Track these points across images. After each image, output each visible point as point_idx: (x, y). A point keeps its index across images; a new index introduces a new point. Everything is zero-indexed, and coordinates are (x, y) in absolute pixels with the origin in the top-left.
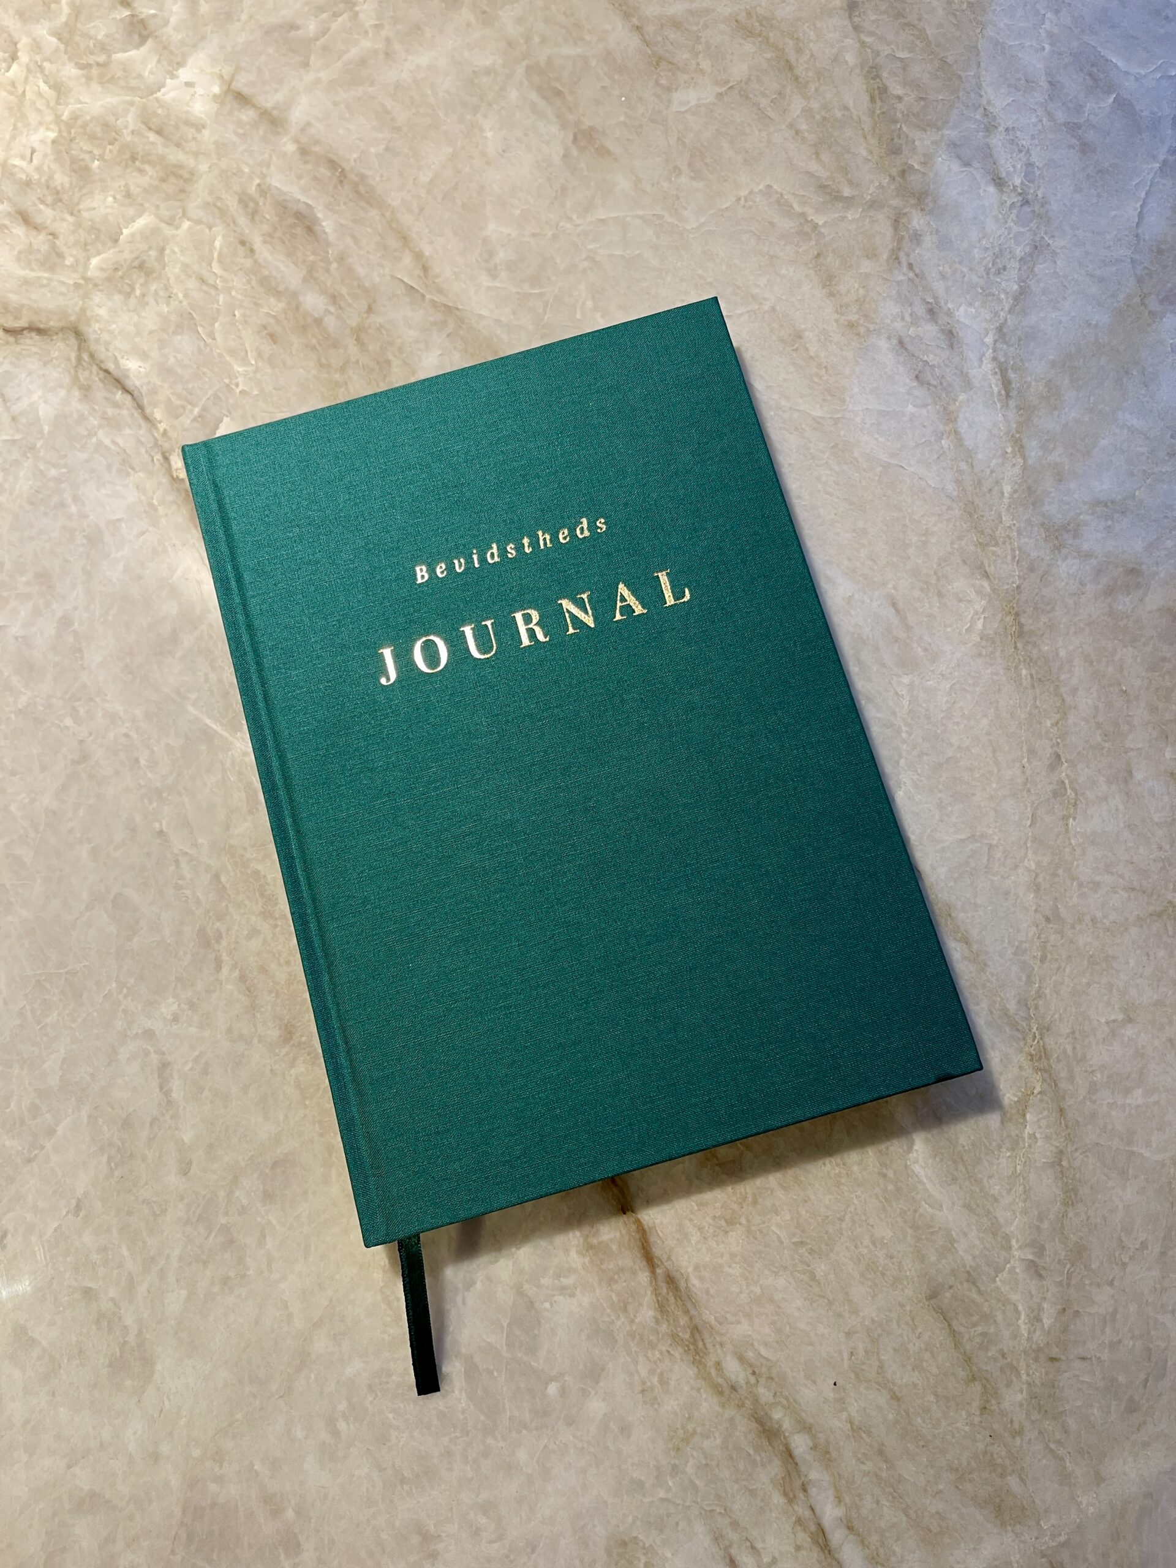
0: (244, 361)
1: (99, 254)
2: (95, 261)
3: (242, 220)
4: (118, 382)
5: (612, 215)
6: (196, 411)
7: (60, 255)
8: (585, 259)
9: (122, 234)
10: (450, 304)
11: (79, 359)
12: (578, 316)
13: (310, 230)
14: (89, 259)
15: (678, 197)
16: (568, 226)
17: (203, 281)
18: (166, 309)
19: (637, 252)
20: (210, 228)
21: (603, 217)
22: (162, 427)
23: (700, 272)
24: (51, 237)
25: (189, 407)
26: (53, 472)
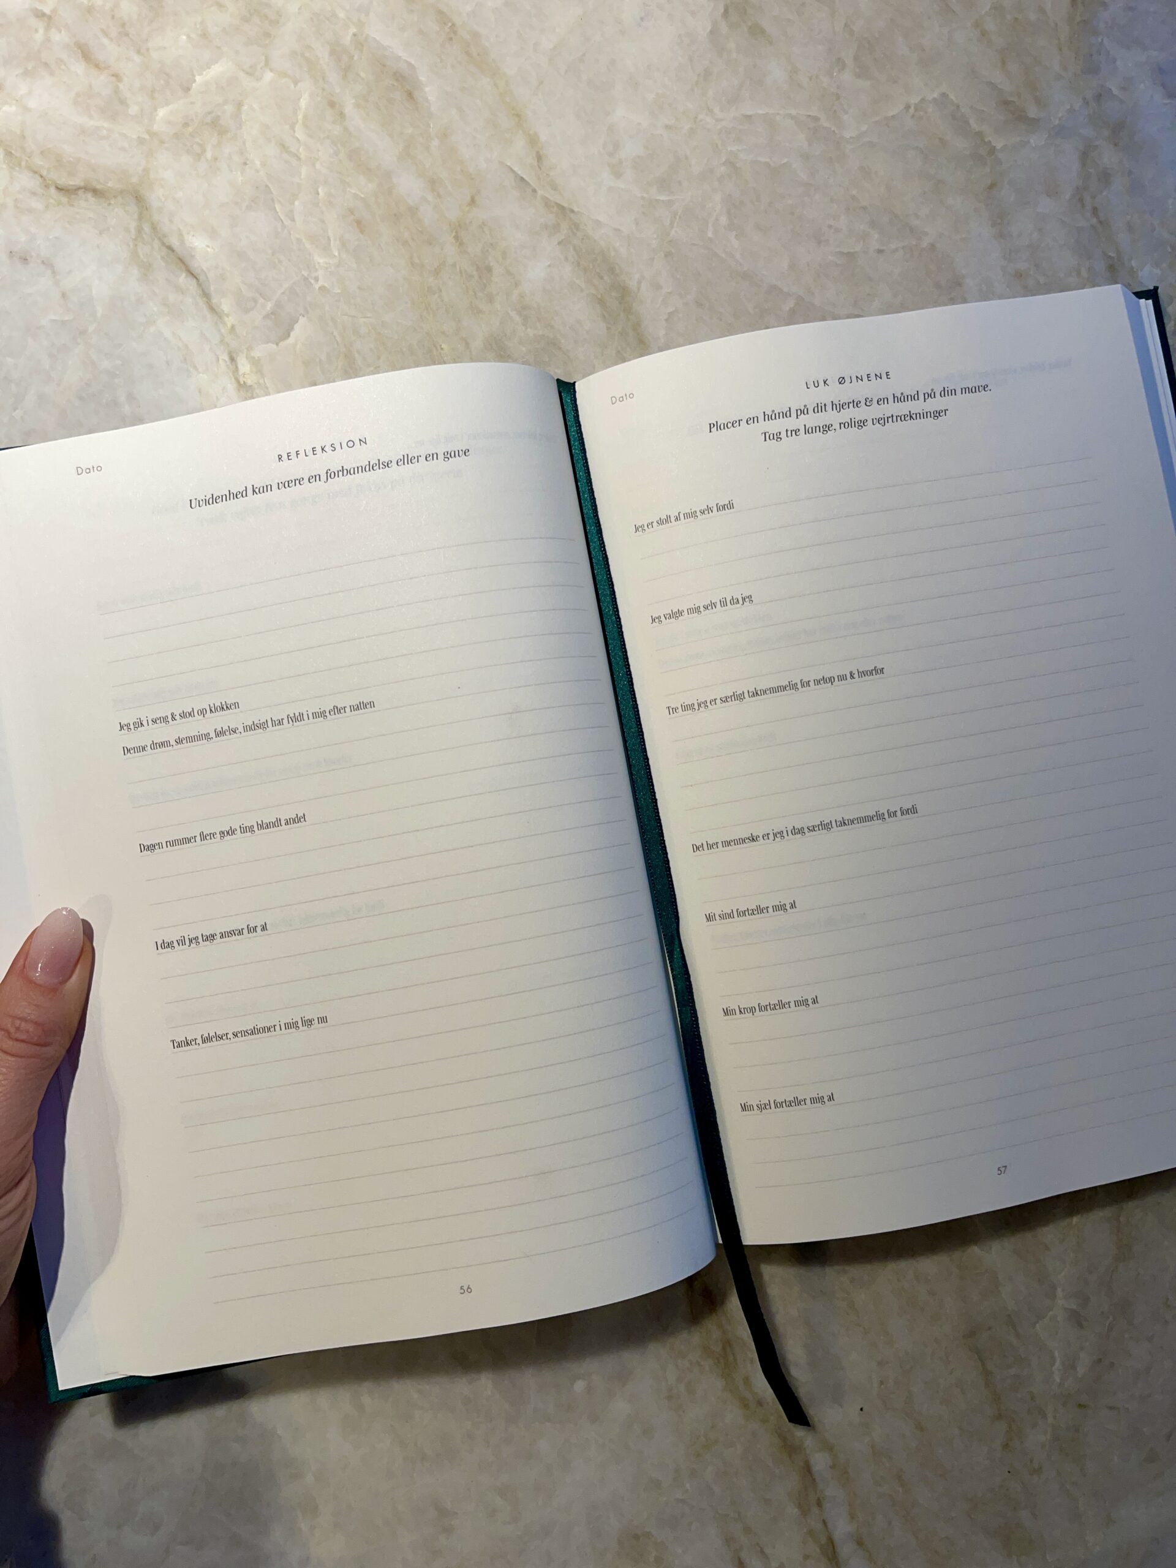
0: (326, 249)
1: (167, 104)
2: (162, 113)
3: (333, 77)
4: (182, 262)
5: (761, 112)
6: (269, 306)
7: (123, 102)
8: (724, 164)
9: (195, 81)
10: (566, 205)
11: (139, 230)
12: (710, 234)
13: (410, 95)
14: (156, 110)
15: (838, 97)
16: (709, 119)
17: (283, 147)
18: (240, 179)
19: (785, 161)
20: (296, 83)
21: (749, 113)
22: (230, 321)
23: (854, 192)
24: (114, 79)
25: (261, 300)
26: (106, 364)
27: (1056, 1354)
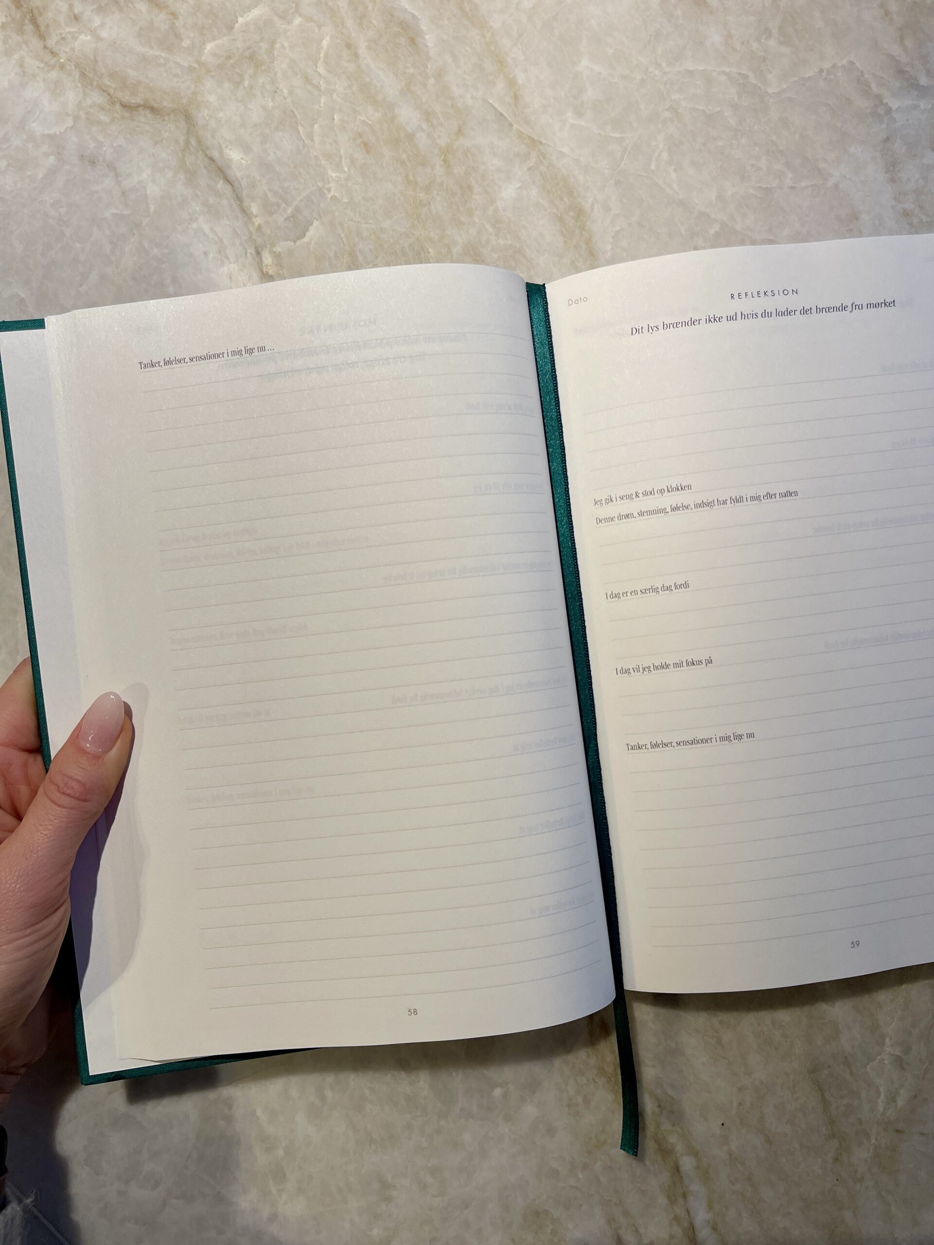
0: (338, 167)
1: (214, 39)
2: (209, 46)
3: (350, 23)
4: (221, 171)
5: (700, 68)
6: (290, 211)
7: (178, 36)
8: (668, 110)
9: (237, 21)
10: (536, 138)
11: (187, 142)
12: (653, 167)
13: (413, 41)
14: (204, 44)
15: (764, 59)
16: (657, 72)
17: (307, 79)
18: (271, 104)
19: (719, 109)
20: (320, 27)
21: (691, 69)
22: (257, 221)
23: (774, 138)
24: (171, 17)
25: (283, 205)
26: (155, 251)
27: (882, 1090)
